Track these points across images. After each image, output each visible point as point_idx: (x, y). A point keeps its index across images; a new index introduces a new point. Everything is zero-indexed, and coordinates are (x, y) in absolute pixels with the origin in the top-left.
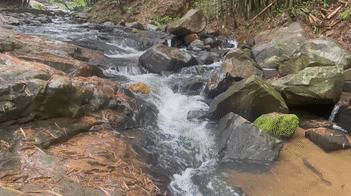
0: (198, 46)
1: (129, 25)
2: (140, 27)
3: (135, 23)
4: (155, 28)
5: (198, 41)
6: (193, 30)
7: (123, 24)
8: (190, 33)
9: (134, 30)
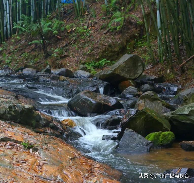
0: (130, 93)
1: (55, 72)
2: (69, 74)
3: (63, 69)
4: (86, 74)
5: (132, 88)
6: (127, 76)
7: (48, 71)
8: (124, 79)
9: (62, 77)
